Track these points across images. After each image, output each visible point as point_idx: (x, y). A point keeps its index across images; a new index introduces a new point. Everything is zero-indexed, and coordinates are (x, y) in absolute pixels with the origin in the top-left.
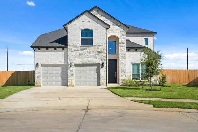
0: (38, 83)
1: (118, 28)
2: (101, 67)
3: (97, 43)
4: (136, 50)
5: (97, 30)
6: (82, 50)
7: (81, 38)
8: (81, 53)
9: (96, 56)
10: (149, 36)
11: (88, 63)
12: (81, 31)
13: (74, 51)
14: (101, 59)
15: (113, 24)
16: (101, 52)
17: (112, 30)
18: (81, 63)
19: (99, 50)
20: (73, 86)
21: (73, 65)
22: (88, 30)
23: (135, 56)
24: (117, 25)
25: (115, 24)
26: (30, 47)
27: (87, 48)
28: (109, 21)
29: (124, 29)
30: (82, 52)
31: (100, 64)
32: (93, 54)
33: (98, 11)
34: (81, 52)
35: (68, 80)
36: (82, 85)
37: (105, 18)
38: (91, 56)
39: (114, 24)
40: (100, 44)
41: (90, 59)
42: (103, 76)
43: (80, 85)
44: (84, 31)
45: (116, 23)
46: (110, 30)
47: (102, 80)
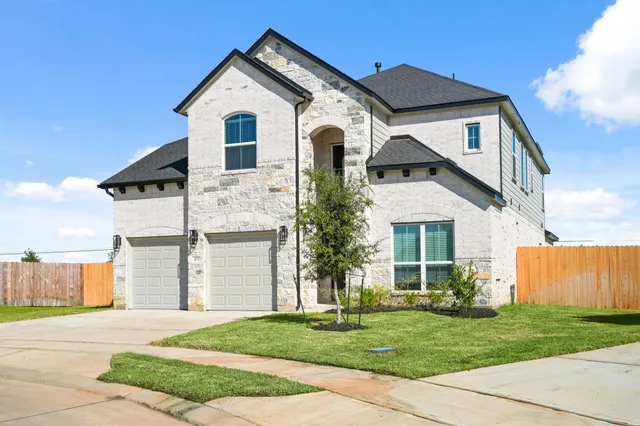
0: (120, 299)
1: (341, 95)
2: (280, 244)
3: (267, 158)
4: (406, 173)
5: (268, 112)
6: (225, 185)
7: (224, 145)
8: (222, 196)
9: (263, 205)
10: (485, 115)
11: (243, 229)
12: (223, 122)
13: (206, 190)
14: (278, 216)
15: (323, 86)
16: (278, 190)
17: (321, 109)
18: (222, 230)
19: (273, 183)
20: (200, 308)
21: (203, 237)
22: (245, 116)
23: (402, 198)
24: (336, 86)
25: (331, 84)
26: (99, 186)
27: (240, 178)
28: (314, 76)
29: (358, 100)
30: (227, 193)
31: (276, 230)
32: (255, 197)
33: (278, 44)
34: (222, 194)
35: (190, 290)
36: (229, 307)
37: (301, 66)
38: (250, 204)
39: (328, 85)
40: (277, 163)
41: (247, 217)
42: (286, 274)
43: (223, 307)
44: (233, 121)
45: (334, 80)
46: (315, 109)
47: (282, 289)
